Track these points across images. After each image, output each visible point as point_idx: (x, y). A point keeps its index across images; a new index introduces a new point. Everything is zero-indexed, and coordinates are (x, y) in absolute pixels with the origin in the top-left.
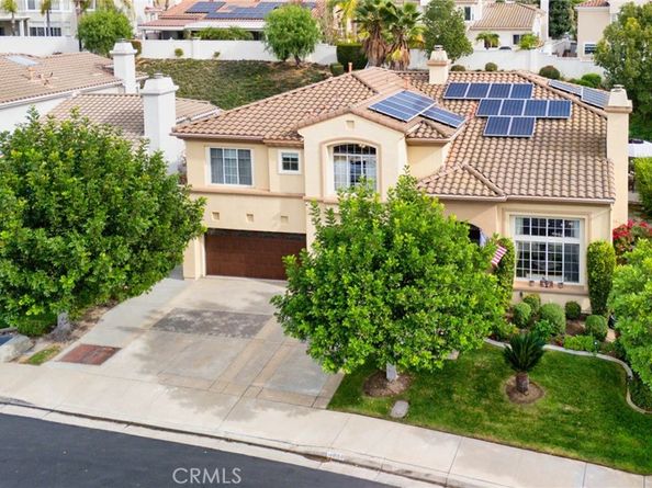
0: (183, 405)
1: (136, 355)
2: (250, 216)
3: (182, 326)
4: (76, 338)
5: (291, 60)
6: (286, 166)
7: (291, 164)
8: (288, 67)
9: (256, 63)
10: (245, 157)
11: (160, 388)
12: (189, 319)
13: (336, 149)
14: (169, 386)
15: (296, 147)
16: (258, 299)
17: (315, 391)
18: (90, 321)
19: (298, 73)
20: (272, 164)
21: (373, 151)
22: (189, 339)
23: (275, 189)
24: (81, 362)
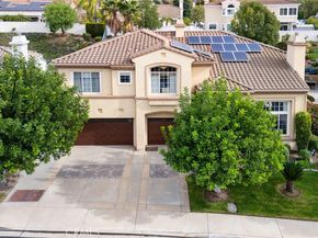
0: (105, 218)
1: (57, 193)
2: (100, 110)
3: (74, 175)
4: (12, 187)
5: (59, 32)
6: (122, 80)
7: (125, 79)
8: (57, 36)
9: (38, 34)
10: (95, 77)
11: (85, 211)
12: (76, 170)
13: (153, 70)
14: (90, 209)
15: (129, 69)
16: (111, 156)
17: (178, 203)
18: (14, 176)
19: (64, 39)
20: (114, 80)
21: (174, 69)
22: (84, 182)
23: (115, 94)
24: (24, 200)
